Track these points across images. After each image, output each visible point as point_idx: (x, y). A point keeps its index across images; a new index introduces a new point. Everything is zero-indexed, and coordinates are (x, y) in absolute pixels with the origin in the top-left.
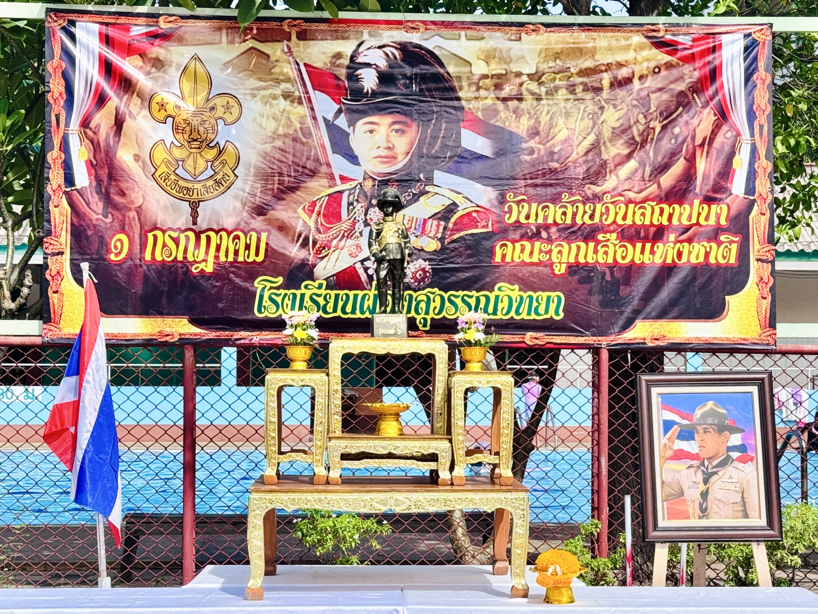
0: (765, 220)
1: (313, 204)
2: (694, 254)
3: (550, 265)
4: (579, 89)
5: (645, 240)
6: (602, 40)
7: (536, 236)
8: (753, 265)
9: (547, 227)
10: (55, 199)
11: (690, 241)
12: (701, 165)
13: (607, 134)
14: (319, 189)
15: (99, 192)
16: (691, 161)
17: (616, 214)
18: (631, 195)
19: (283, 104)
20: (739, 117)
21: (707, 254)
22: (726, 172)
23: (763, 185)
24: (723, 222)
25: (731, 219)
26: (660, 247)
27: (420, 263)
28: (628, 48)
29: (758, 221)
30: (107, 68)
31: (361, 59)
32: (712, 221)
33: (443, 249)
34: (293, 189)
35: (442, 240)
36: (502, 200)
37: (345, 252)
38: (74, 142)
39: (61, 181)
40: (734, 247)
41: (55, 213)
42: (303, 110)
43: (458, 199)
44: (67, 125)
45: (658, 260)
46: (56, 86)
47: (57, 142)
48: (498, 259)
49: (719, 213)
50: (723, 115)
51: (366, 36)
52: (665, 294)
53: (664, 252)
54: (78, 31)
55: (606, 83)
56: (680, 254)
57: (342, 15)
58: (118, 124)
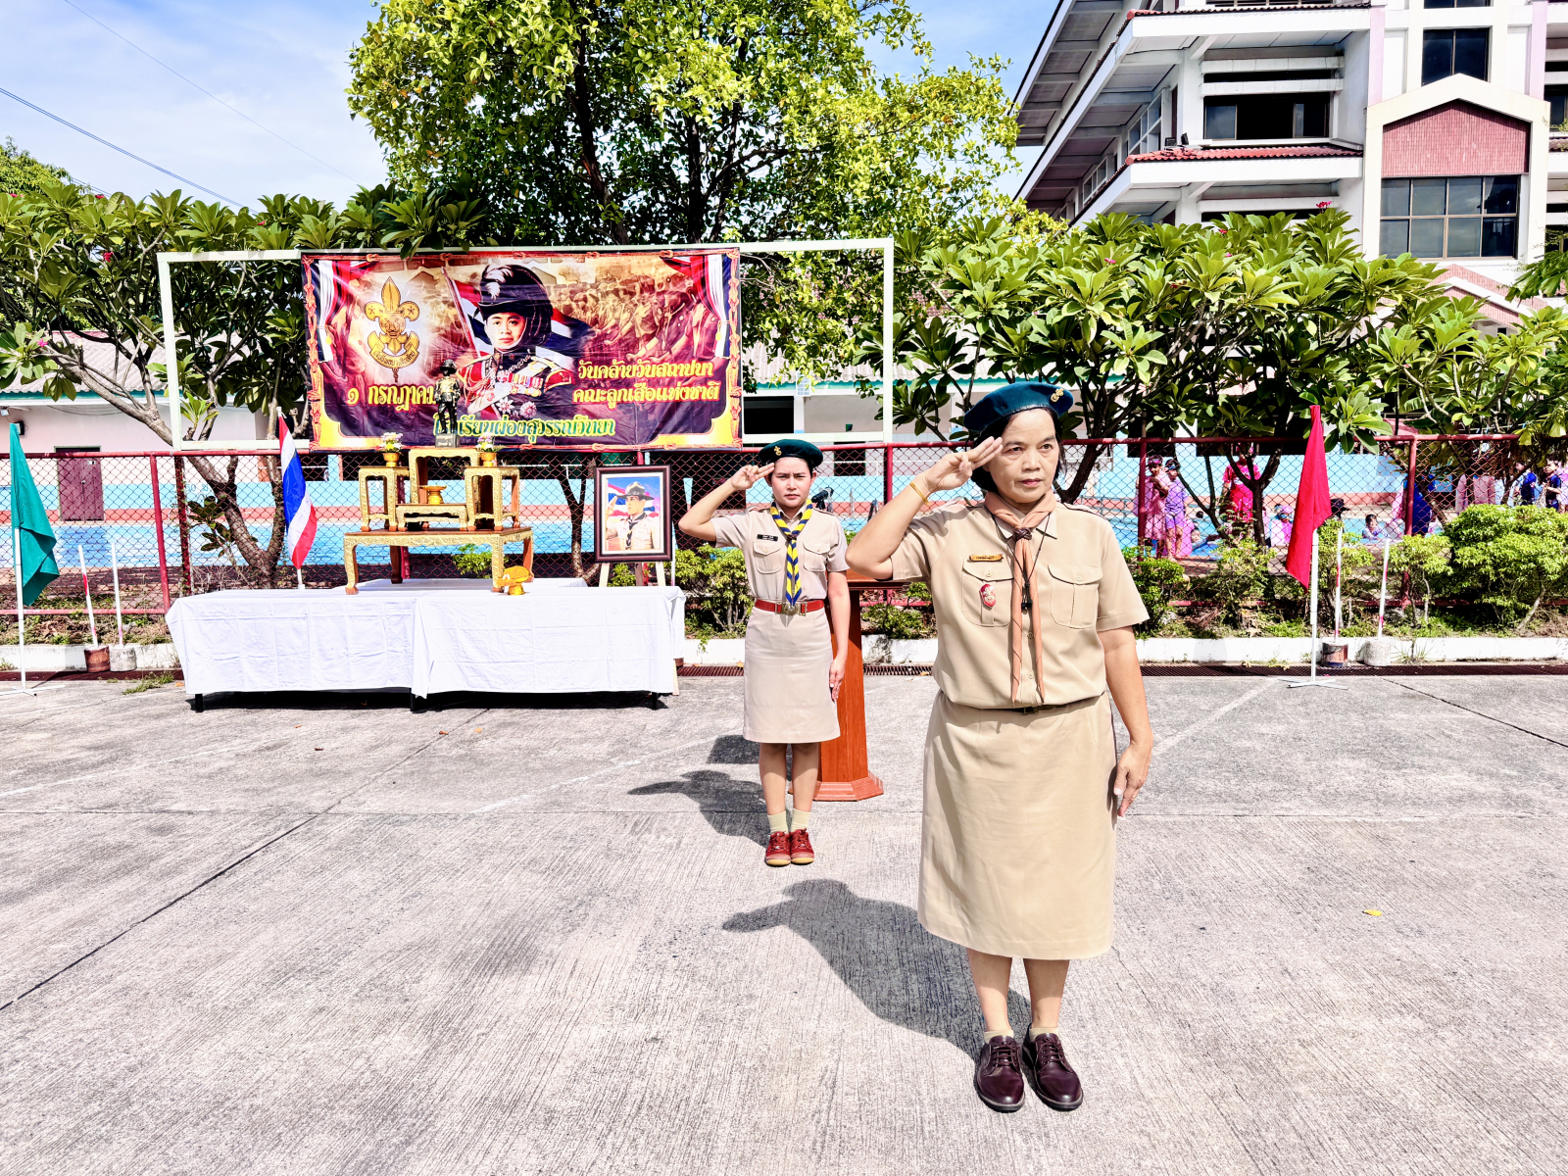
0: (734, 372)
1: (465, 369)
2: (693, 393)
3: (606, 403)
4: (621, 293)
5: (664, 386)
6: (634, 260)
7: (598, 386)
8: (729, 400)
9: (604, 380)
10: (313, 368)
11: (690, 385)
12: (697, 338)
13: (639, 321)
15: (339, 363)
16: (690, 336)
17: (644, 370)
18: (654, 359)
19: (444, 307)
20: (720, 308)
21: (700, 394)
22: (711, 343)
23: (734, 349)
24: (710, 374)
25: (714, 372)
26: (672, 391)
27: (530, 404)
28: (651, 265)
30: (339, 289)
31: (488, 277)
32: (703, 374)
33: (543, 395)
35: (542, 389)
36: (576, 364)
37: (484, 399)
38: (323, 334)
39: (316, 357)
40: (717, 389)
41: (314, 379)
42: (455, 311)
43: (551, 365)
44: (318, 323)
45: (671, 399)
46: (309, 300)
47: (312, 333)
49: (708, 368)
50: (710, 307)
52: (676, 418)
53: (674, 394)
54: (321, 266)
55: (638, 288)
56: (684, 394)
58: (348, 322)
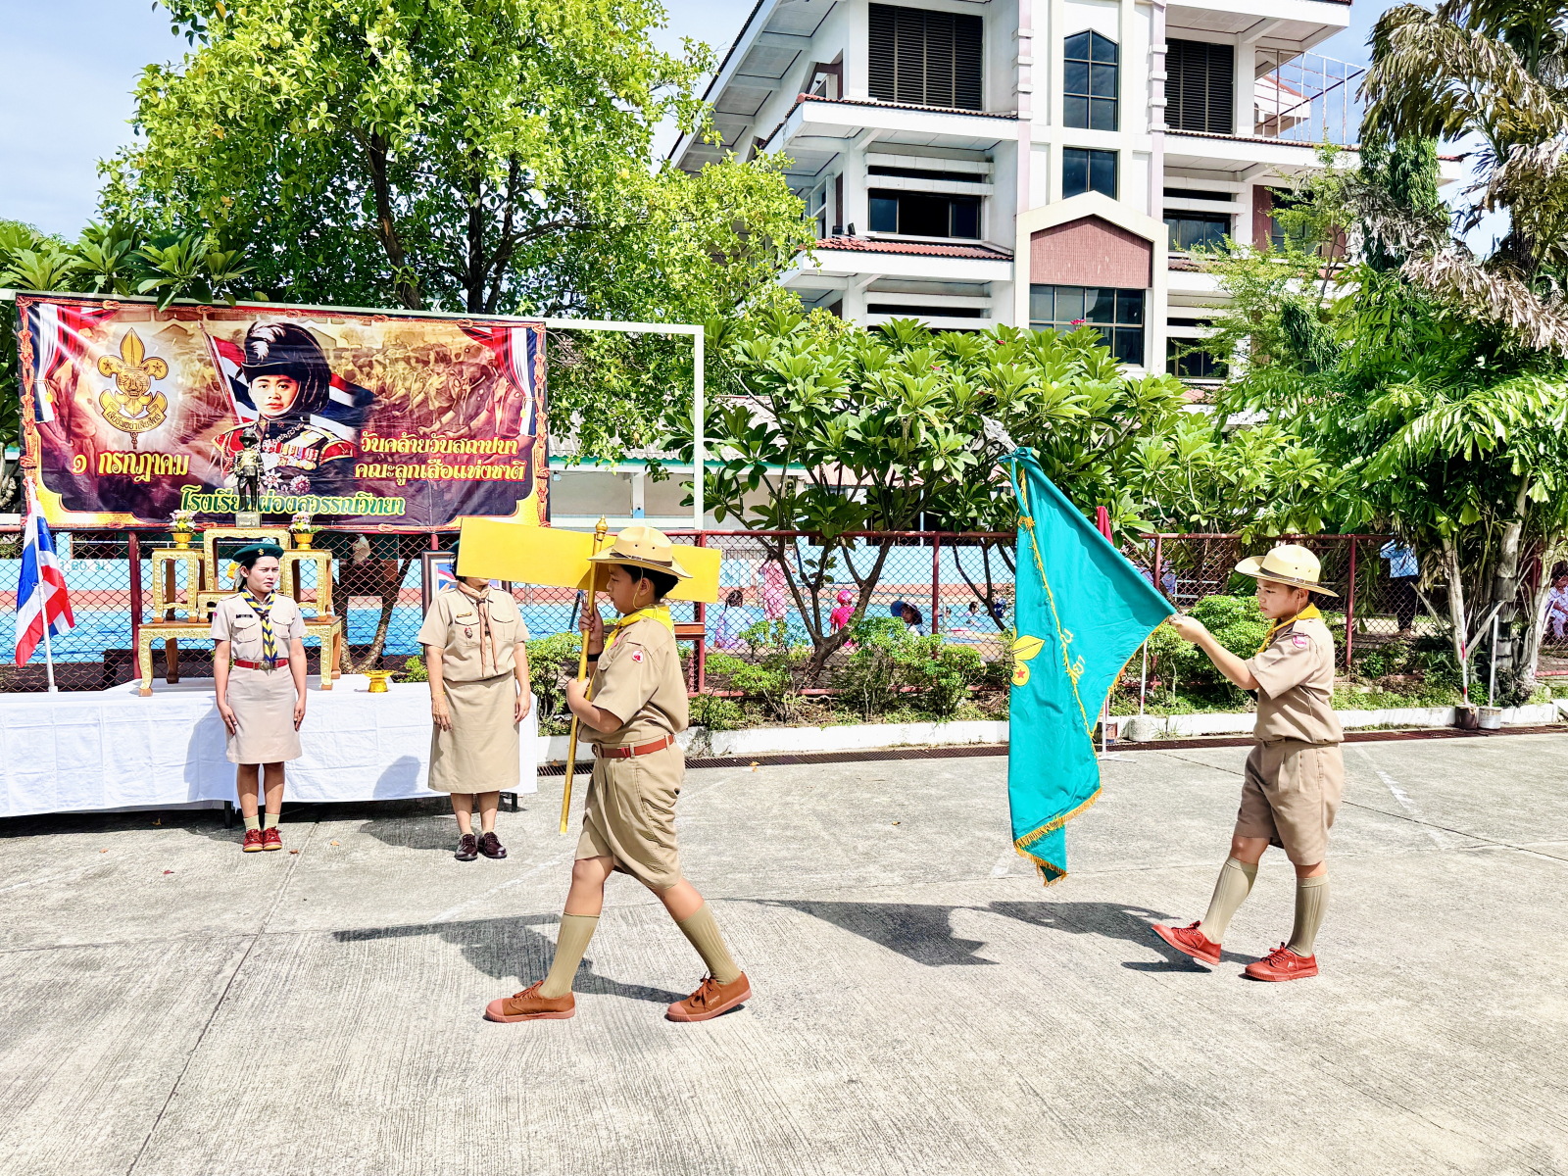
0: (542, 451)
1: (223, 437)
2: (495, 472)
3: (395, 479)
4: (413, 361)
5: (461, 464)
6: (428, 326)
7: (384, 461)
8: (535, 480)
9: (392, 455)
10: (28, 429)
11: (492, 464)
12: (499, 414)
13: (433, 393)
14: (226, 426)
15: (62, 425)
17: (439, 446)
18: (451, 434)
19: (199, 366)
20: (524, 384)
21: (504, 473)
22: (516, 420)
23: (541, 429)
24: (514, 452)
25: (519, 450)
26: (471, 469)
27: (302, 478)
28: (447, 334)
29: (538, 452)
30: (65, 337)
31: (255, 335)
32: (507, 452)
33: (318, 467)
34: (208, 426)
35: (317, 462)
38: (41, 389)
39: (33, 416)
40: (522, 469)
41: (29, 439)
42: (213, 371)
43: (328, 435)
44: (35, 377)
45: (470, 477)
46: (26, 349)
47: (28, 388)
48: (357, 475)
49: (511, 447)
50: (513, 382)
51: (258, 318)
52: (476, 499)
53: (475, 472)
54: (41, 309)
55: (432, 357)
56: (485, 473)
57: (239, 303)
58: (75, 377)
